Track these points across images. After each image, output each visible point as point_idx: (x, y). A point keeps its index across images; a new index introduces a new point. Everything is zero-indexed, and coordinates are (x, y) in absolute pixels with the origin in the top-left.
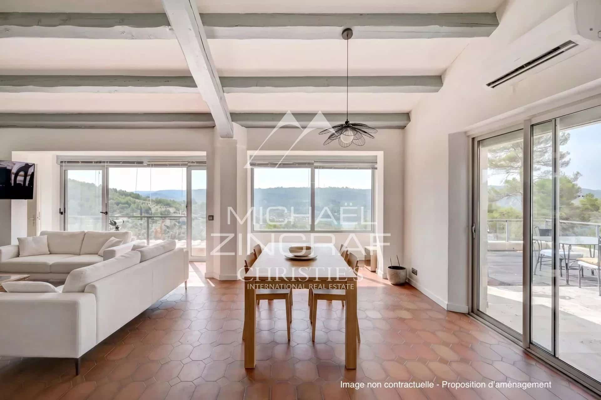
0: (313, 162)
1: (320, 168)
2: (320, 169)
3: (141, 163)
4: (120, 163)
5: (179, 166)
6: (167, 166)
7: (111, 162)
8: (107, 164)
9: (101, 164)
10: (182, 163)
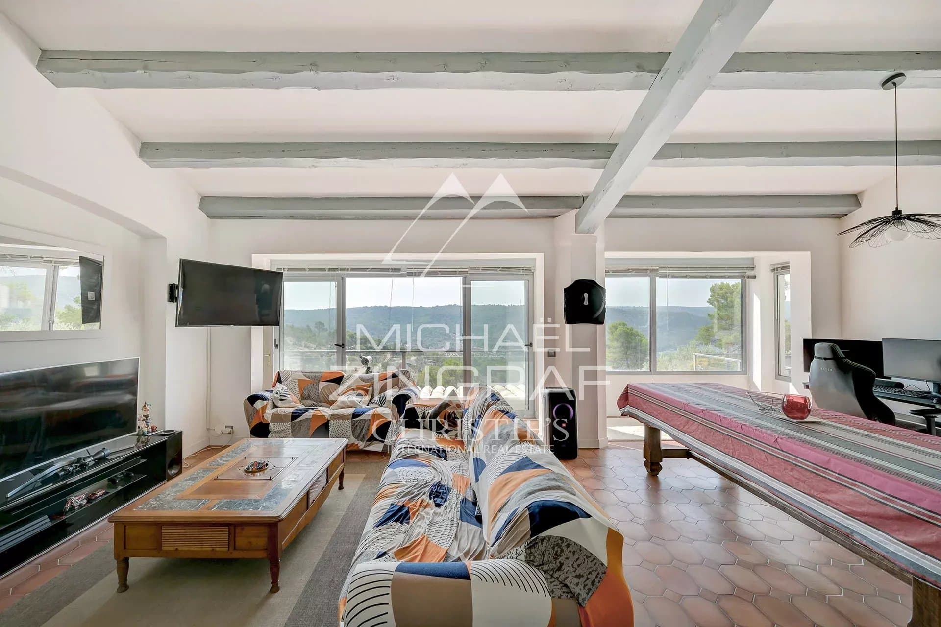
0: (658, 268)
1: (668, 277)
2: (668, 279)
3: (399, 270)
4: (366, 271)
5: (456, 274)
6: (439, 274)
7: (353, 269)
8: (348, 273)
9: (337, 272)
10: (459, 270)
